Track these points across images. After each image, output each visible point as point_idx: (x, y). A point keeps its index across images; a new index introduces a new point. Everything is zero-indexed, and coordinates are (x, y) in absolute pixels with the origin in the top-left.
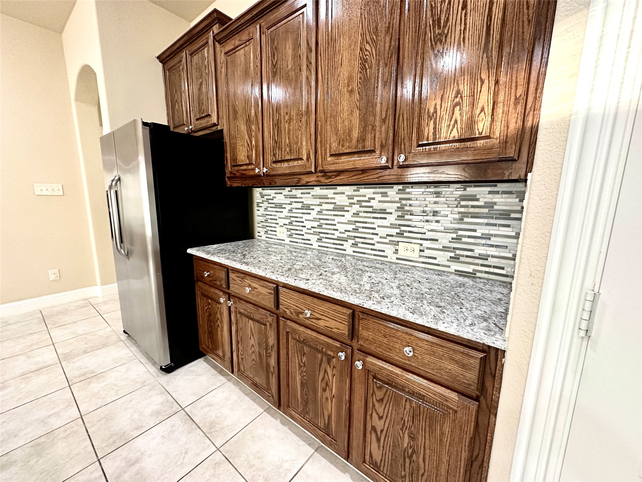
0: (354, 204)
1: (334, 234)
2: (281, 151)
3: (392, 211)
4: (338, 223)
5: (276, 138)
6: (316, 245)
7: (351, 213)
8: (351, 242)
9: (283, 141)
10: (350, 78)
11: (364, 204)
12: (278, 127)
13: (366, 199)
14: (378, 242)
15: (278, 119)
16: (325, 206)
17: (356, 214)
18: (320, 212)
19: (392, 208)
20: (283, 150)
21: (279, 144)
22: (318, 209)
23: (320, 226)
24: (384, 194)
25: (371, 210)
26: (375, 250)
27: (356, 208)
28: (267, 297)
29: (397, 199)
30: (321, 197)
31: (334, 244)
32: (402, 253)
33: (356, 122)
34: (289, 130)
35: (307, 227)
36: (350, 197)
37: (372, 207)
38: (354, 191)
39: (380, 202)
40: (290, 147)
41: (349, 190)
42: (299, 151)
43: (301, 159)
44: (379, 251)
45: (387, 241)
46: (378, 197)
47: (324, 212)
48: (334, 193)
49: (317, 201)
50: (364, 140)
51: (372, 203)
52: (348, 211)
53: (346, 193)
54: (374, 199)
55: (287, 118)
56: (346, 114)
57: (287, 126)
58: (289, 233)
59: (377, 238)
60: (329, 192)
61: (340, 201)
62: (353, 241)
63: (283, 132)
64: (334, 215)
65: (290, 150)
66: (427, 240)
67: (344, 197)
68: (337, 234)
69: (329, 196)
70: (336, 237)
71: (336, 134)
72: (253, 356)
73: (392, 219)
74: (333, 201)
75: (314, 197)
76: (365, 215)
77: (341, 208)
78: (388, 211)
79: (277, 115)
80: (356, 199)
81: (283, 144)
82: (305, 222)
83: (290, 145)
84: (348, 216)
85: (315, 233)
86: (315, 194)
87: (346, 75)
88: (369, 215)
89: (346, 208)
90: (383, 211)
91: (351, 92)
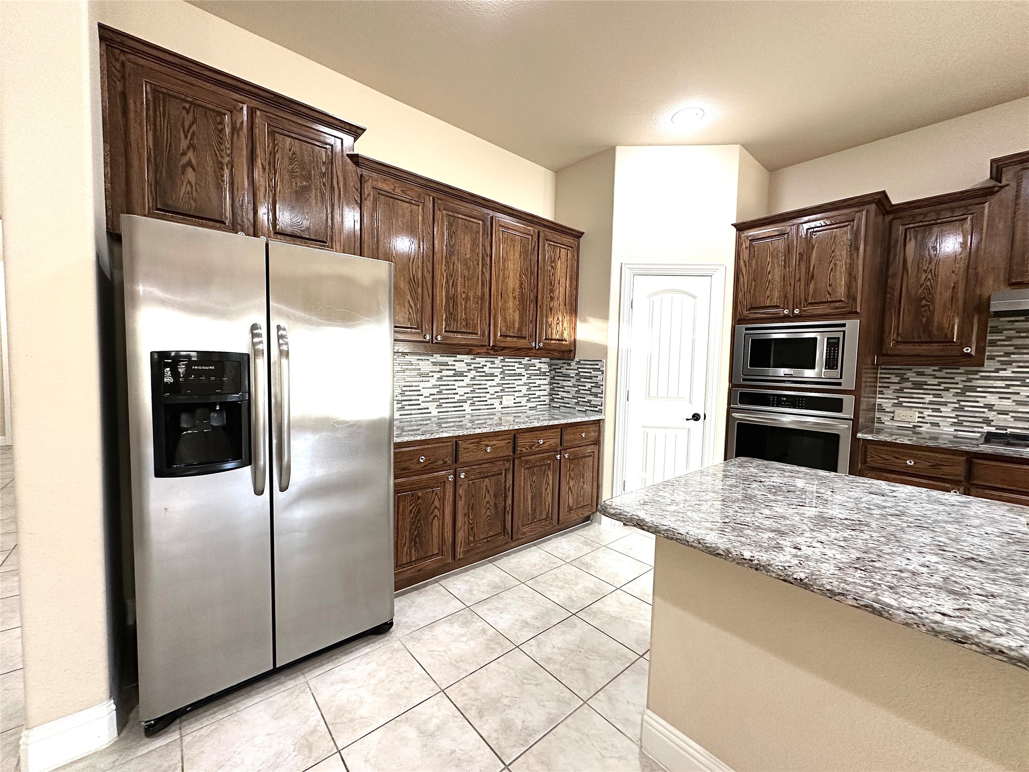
0: (471, 370)
1: (454, 398)
2: (457, 323)
3: (498, 374)
4: (458, 387)
5: (451, 310)
6: (435, 412)
7: (469, 378)
8: (469, 402)
9: (459, 315)
10: (514, 290)
11: (479, 370)
12: (454, 301)
13: (480, 366)
14: (489, 399)
15: (454, 294)
16: (445, 373)
17: (473, 378)
18: (440, 379)
19: (497, 372)
20: (459, 322)
21: (455, 316)
22: (437, 375)
23: (440, 392)
24: (493, 363)
25: (483, 374)
26: (488, 405)
27: (473, 373)
28: (505, 448)
29: (501, 366)
30: (441, 364)
31: (454, 407)
32: (505, 403)
33: (517, 317)
34: (466, 307)
35: (424, 395)
36: (468, 364)
37: (485, 372)
38: (472, 359)
39: (490, 368)
40: (467, 322)
41: (467, 358)
42: (475, 327)
43: (477, 334)
44: (490, 405)
45: (495, 396)
46: (489, 364)
47: (444, 378)
48: (454, 361)
49: (437, 368)
50: (521, 331)
51: (486, 369)
52: (467, 376)
53: (465, 361)
54: (486, 366)
55: (464, 296)
56: (511, 311)
57: (463, 303)
58: (400, 406)
59: (488, 396)
60: (450, 360)
61: (459, 368)
62: (471, 402)
63: (459, 307)
64: (454, 381)
65: (467, 324)
66: (516, 391)
67: (463, 364)
68: (457, 397)
69: (449, 363)
70: (456, 401)
71: (505, 322)
72: (488, 513)
73: (497, 380)
74: (453, 368)
75: (434, 364)
76: (480, 378)
77: (461, 374)
78: (495, 374)
79: (453, 290)
80: (473, 365)
81: (459, 317)
82: (422, 390)
83: (466, 320)
84: (467, 380)
85: (434, 400)
86: (435, 361)
87: (512, 286)
88: (483, 378)
89: (465, 374)
90: (492, 375)
91: (515, 298)
